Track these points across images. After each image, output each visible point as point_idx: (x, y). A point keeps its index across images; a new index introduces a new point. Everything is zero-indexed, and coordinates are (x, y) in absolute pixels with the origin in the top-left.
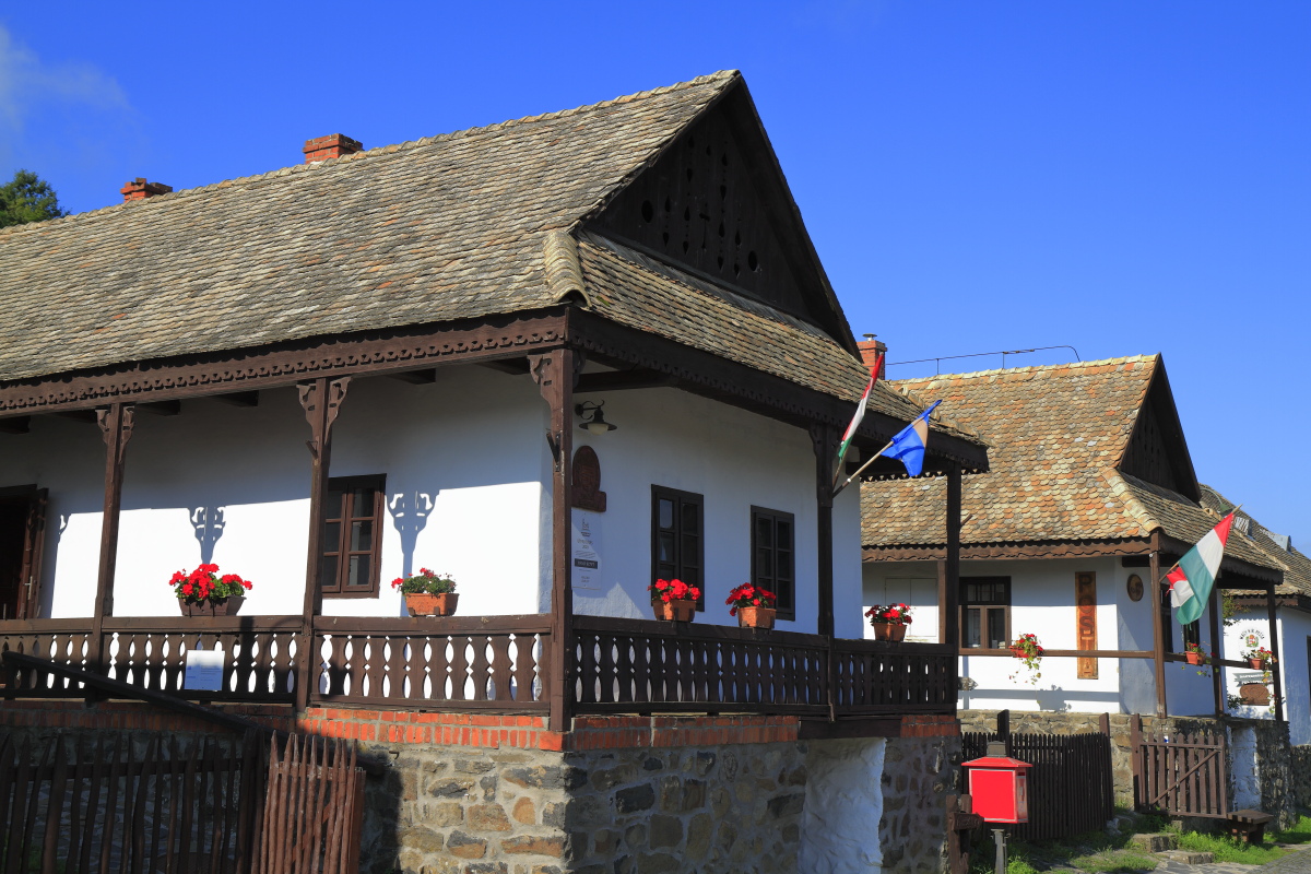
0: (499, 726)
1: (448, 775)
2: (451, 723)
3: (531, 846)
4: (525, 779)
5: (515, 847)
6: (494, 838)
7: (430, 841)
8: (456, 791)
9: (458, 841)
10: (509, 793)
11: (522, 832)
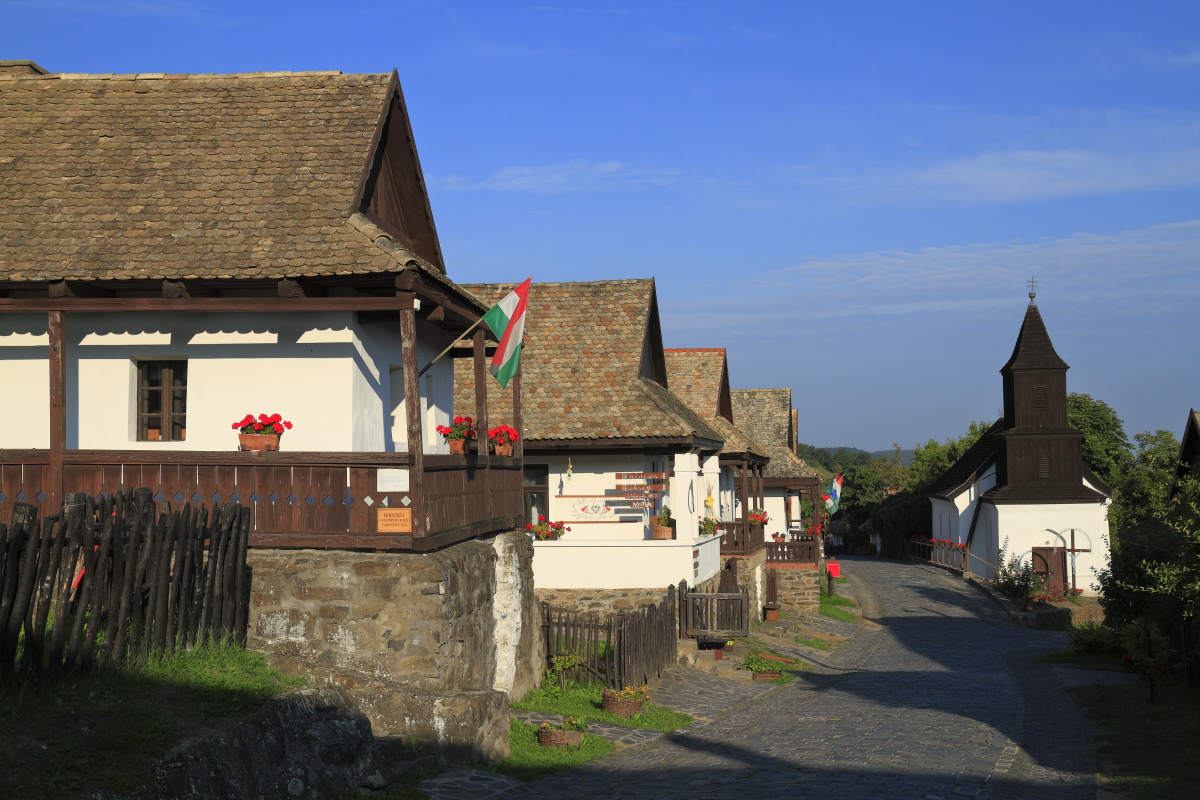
0: (802, 565)
1: (789, 575)
2: (789, 565)
3: (811, 588)
4: (809, 575)
5: (808, 589)
6: (801, 587)
7: (786, 589)
8: (791, 578)
9: (792, 589)
10: (805, 579)
11: (808, 586)
